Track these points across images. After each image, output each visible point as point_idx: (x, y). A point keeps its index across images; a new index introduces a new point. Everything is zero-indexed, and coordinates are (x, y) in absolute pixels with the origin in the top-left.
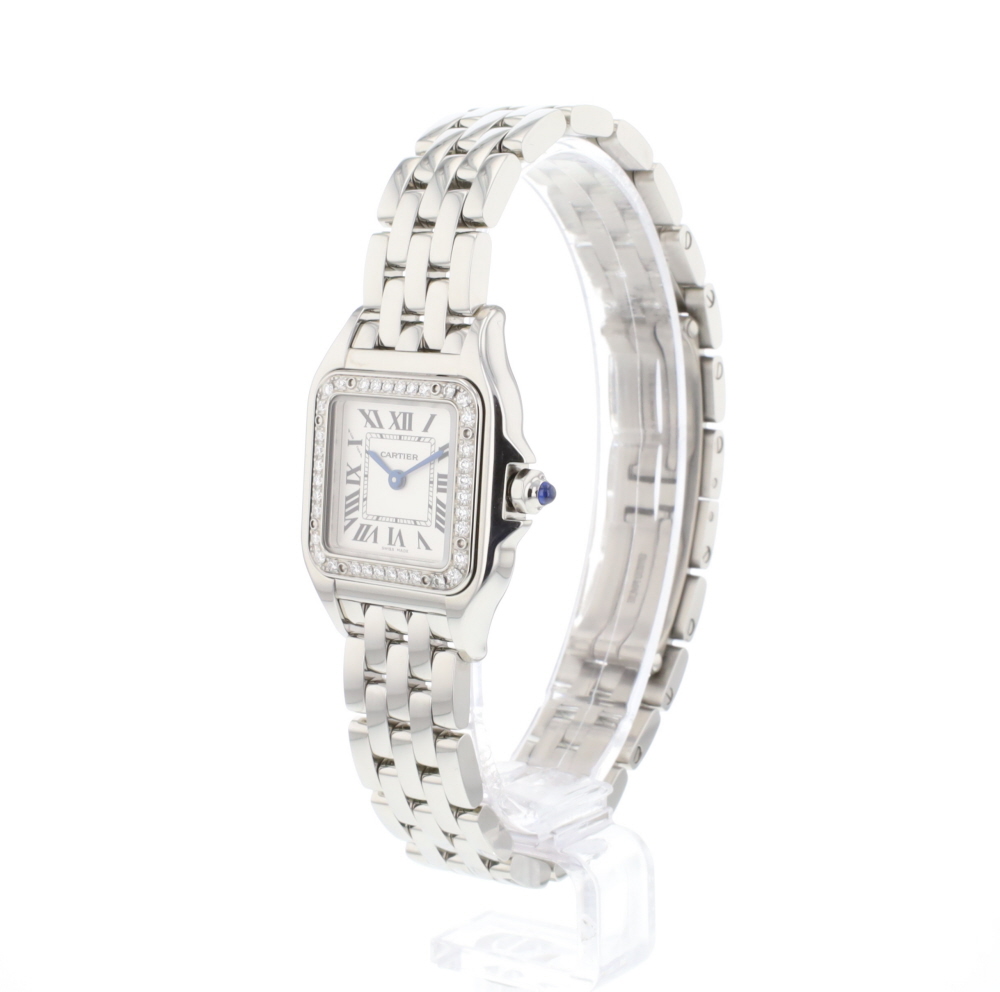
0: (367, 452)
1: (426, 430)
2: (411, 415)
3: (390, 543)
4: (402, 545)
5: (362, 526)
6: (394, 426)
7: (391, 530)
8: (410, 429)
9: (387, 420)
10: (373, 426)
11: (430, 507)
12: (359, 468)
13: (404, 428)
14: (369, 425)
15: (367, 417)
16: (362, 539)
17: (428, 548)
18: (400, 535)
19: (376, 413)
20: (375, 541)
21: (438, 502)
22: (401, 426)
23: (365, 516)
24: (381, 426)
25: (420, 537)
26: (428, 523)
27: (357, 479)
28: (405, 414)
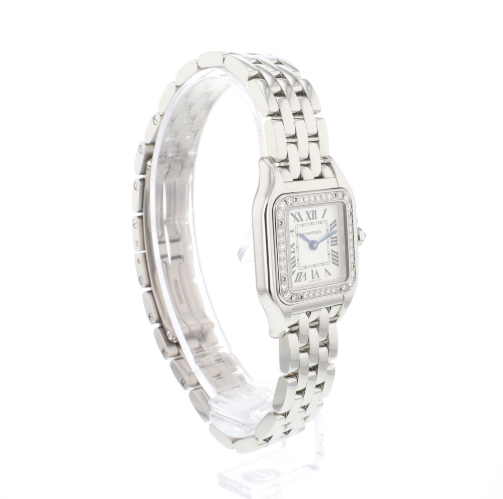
0: (297, 235)
1: (323, 217)
2: (315, 211)
3: (313, 278)
4: (318, 277)
5: (298, 274)
6: (308, 219)
7: (312, 271)
8: (316, 218)
9: (304, 216)
10: (298, 221)
11: (329, 254)
12: (293, 245)
13: (313, 219)
14: (296, 221)
15: (294, 217)
16: (299, 281)
17: (330, 274)
18: (317, 272)
19: (299, 214)
20: (306, 279)
21: (332, 251)
22: (311, 218)
23: (299, 268)
24: (302, 220)
25: (326, 270)
26: (329, 263)
27: (293, 250)
28: (313, 211)
